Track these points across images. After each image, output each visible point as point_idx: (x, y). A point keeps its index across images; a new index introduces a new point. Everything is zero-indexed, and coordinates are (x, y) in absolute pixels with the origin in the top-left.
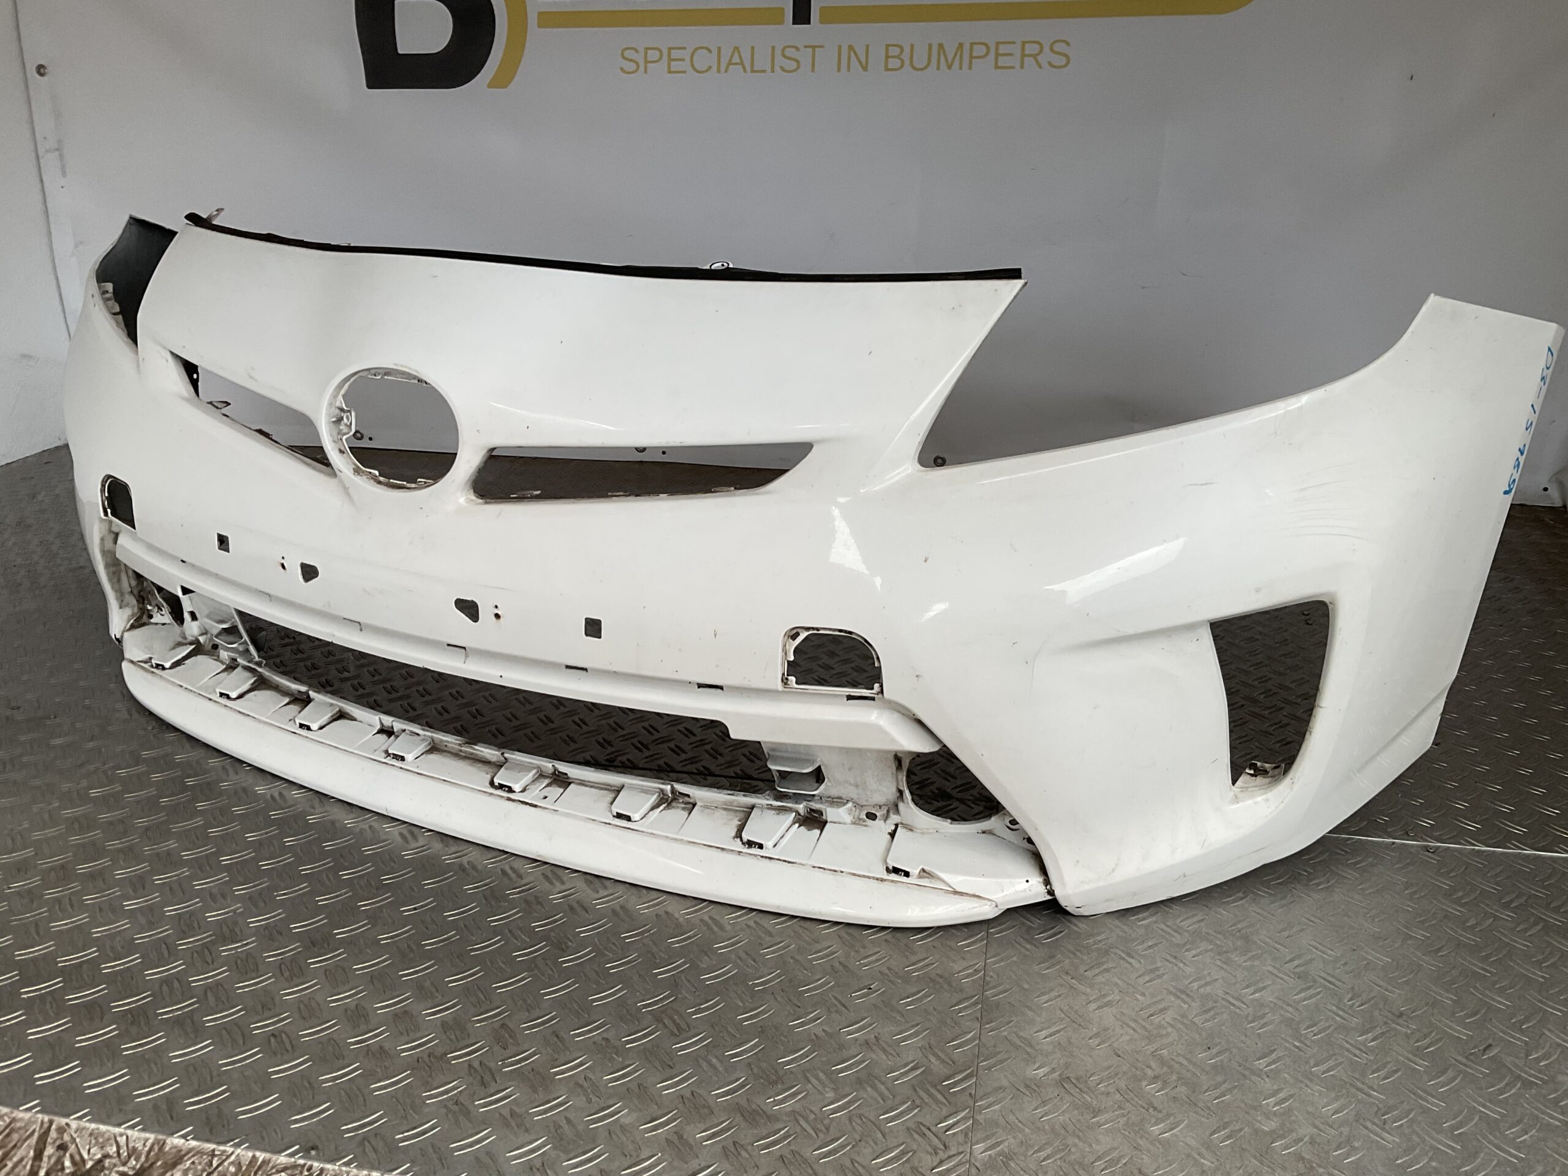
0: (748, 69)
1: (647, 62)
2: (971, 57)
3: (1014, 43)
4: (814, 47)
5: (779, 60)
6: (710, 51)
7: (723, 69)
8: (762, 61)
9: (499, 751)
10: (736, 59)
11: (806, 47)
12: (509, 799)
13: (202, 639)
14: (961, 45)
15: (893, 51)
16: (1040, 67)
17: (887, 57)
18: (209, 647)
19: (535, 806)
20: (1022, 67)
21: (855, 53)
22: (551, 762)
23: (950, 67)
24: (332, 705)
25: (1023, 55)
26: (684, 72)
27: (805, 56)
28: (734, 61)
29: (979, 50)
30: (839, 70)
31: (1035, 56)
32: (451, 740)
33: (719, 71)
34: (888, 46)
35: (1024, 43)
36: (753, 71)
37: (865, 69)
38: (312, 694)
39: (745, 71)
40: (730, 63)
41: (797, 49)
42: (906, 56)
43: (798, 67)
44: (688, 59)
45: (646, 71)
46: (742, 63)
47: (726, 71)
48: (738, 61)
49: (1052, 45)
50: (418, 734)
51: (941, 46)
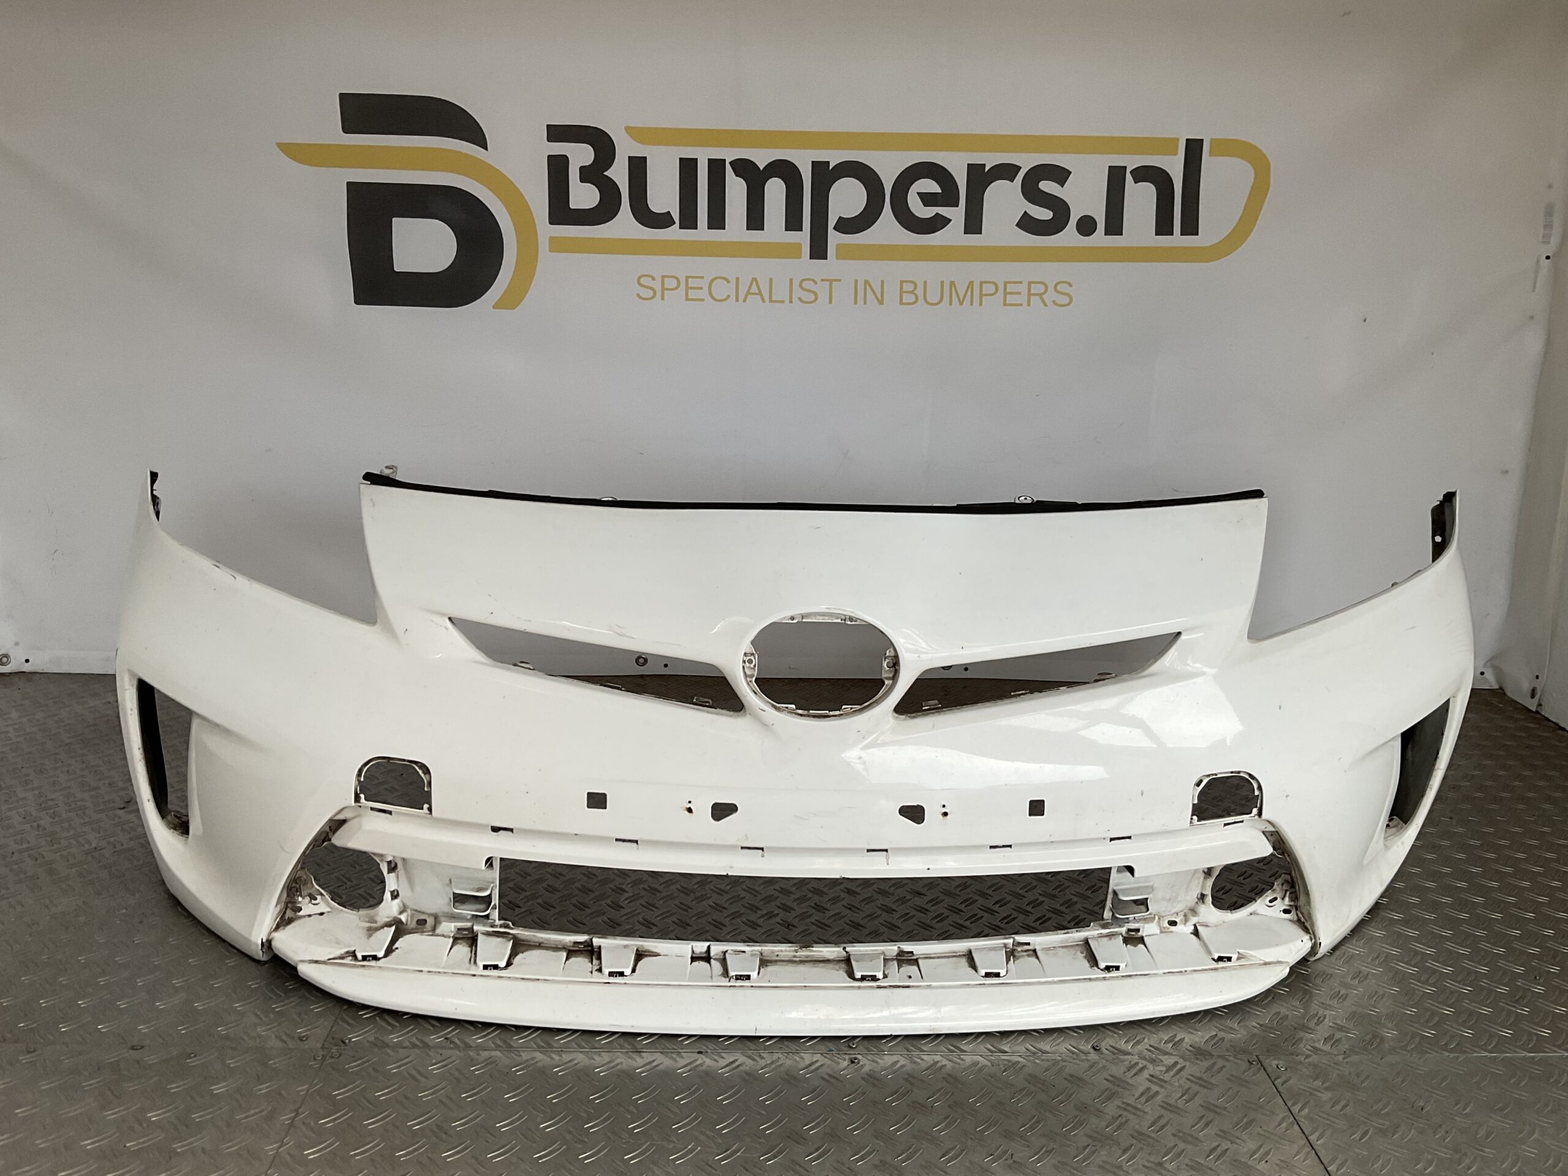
0: (767, 299)
1: (663, 289)
2: (981, 295)
3: (1021, 283)
4: (831, 281)
5: (798, 292)
6: (728, 282)
7: (741, 298)
8: (781, 292)
9: (839, 947)
10: (754, 289)
11: (822, 280)
12: (879, 987)
13: (403, 917)
14: (971, 283)
15: (908, 287)
16: (1046, 305)
17: (902, 292)
18: (414, 925)
19: (908, 987)
20: (1029, 305)
21: (871, 287)
22: (895, 945)
23: (961, 303)
24: (625, 947)
25: (1030, 295)
26: (703, 300)
27: (822, 289)
28: (751, 291)
29: (989, 289)
30: (856, 303)
31: (1040, 295)
32: (784, 950)
33: (737, 300)
34: (902, 282)
35: (1030, 283)
36: (771, 301)
37: (881, 302)
38: (596, 941)
39: (764, 301)
40: (748, 293)
41: (815, 283)
42: (919, 292)
43: (816, 299)
44: (706, 289)
45: (663, 298)
46: (760, 293)
47: (744, 301)
48: (757, 292)
49: (1056, 286)
50: (744, 952)
51: (952, 283)
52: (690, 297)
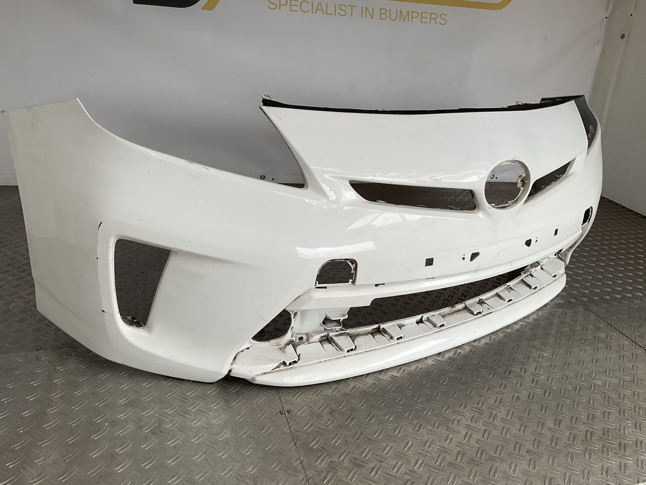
0: (325, 13)
1: (280, 5)
2: (412, 17)
3: (427, 13)
4: (352, 6)
5: (338, 10)
6: (309, 3)
7: (314, 11)
8: (331, 11)
9: (463, 304)
10: (320, 8)
11: (348, 6)
12: (483, 316)
13: (294, 339)
14: (408, 12)
15: (383, 11)
16: (436, 23)
17: (381, 14)
19: (491, 313)
20: (430, 23)
21: (368, 11)
22: (478, 298)
23: (404, 20)
24: (393, 325)
25: (431, 19)
26: (297, 11)
27: (348, 9)
28: (318, 9)
29: (415, 15)
30: (362, 17)
31: (435, 19)
32: (446, 310)
33: (312, 12)
34: (381, 9)
35: (431, 14)
36: (327, 14)
37: (372, 17)
38: (382, 326)
39: (324, 14)
40: (317, 10)
41: (346, 7)
42: (388, 14)
43: (345, 14)
44: (299, 6)
45: (280, 9)
46: (322, 10)
47: (315, 13)
48: (321, 9)
49: (441, 15)
51: (401, 11)
52: (292, 9)
